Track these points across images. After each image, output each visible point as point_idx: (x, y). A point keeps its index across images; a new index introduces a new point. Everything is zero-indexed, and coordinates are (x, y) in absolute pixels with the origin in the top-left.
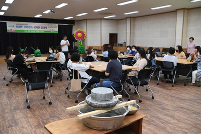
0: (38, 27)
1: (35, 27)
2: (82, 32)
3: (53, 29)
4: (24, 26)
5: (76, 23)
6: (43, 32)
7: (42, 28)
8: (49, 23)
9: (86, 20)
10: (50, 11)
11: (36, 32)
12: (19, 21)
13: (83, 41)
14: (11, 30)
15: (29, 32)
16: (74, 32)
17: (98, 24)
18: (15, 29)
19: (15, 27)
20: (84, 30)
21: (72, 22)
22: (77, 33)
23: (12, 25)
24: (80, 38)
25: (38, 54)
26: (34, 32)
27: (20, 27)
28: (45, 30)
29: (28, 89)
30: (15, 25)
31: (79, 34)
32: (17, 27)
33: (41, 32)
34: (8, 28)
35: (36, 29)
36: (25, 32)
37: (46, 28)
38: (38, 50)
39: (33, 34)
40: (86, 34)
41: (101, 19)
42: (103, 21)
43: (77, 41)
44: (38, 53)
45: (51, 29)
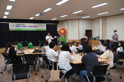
0: (31, 27)
1: (29, 26)
2: (64, 29)
3: (43, 27)
4: (21, 26)
5: (59, 22)
6: (35, 30)
7: (34, 27)
8: (40, 23)
9: (68, 20)
10: (39, 14)
11: (30, 30)
12: (18, 23)
13: (65, 36)
14: (12, 29)
15: (25, 30)
16: (58, 29)
17: (76, 23)
18: (15, 28)
19: (15, 26)
20: (66, 28)
21: (57, 22)
22: (61, 30)
23: (13, 25)
24: (63, 34)
25: (31, 47)
27: (18, 26)
28: (37, 28)
29: (13, 79)
30: (15, 25)
31: (62, 31)
32: (16, 26)
33: (34, 30)
34: (10, 28)
35: (30, 28)
36: (22, 30)
37: (38, 27)
38: (31, 44)
39: (28, 31)
40: (67, 31)
41: (79, 19)
42: (80, 21)
43: (60, 36)
44: (31, 45)
45: (41, 27)
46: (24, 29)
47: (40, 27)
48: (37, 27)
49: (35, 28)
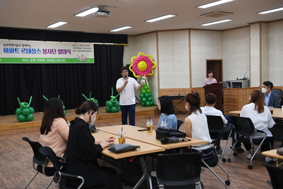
0: (51, 51)
1: (45, 51)
2: (146, 60)
3: (84, 54)
4: (20, 48)
6: (63, 61)
7: (61, 51)
8: (76, 41)
9: (157, 32)
11: (48, 62)
12: (10, 38)
13: (150, 78)
15: (32, 62)
16: (129, 60)
17: (183, 40)
19: (1, 51)
20: (152, 55)
21: (123, 38)
22: (137, 61)
24: (144, 72)
26: (43, 62)
27: (12, 51)
28: (67, 56)
30: (2, 47)
31: (142, 65)
32: (6, 51)
33: (59, 62)
35: (49, 56)
36: (24, 62)
37: (70, 52)
39: (41, 65)
40: (155, 63)
41: (190, 30)
42: (193, 34)
45: (80, 54)
46: (29, 59)
47: (77, 53)
48: (68, 54)
49: (63, 56)
